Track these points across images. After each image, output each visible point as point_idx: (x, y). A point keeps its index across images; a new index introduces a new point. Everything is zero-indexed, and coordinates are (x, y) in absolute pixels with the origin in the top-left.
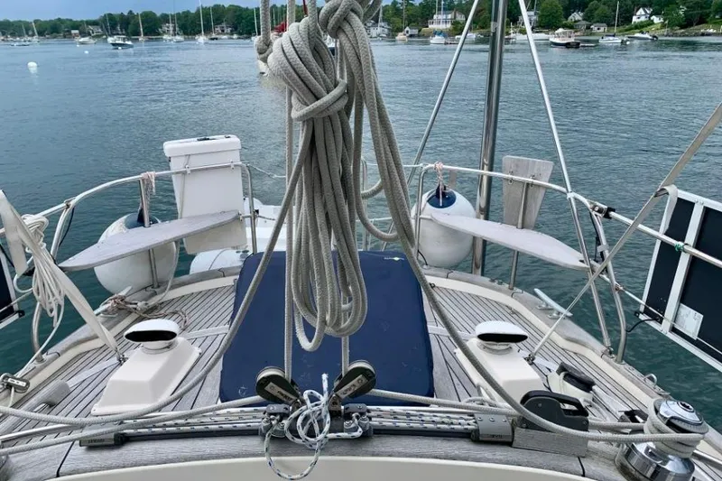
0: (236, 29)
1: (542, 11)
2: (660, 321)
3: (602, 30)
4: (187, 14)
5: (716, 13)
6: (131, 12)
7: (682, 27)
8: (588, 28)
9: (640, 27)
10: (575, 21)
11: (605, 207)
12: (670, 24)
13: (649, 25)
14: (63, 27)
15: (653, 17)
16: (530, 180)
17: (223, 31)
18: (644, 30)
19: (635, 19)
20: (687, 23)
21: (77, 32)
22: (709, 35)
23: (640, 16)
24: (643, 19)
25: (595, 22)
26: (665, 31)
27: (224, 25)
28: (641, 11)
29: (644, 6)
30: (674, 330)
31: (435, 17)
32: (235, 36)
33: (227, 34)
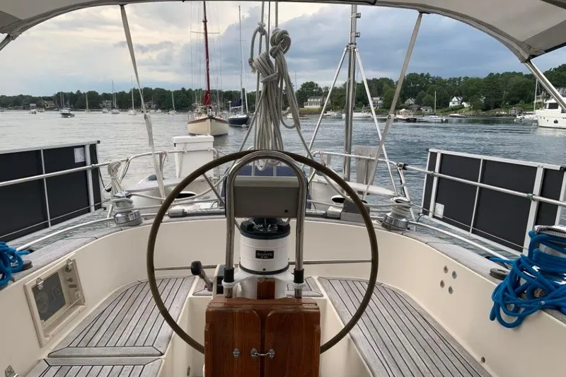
0: (160, 105)
1: (386, 97)
2: (428, 215)
3: (429, 111)
4: (122, 94)
5: (506, 101)
6: (79, 91)
7: (484, 110)
8: (419, 109)
9: (455, 109)
10: (410, 105)
11: (402, 164)
12: (475, 108)
13: (461, 108)
14: (23, 101)
15: (464, 103)
16: (369, 158)
17: (150, 107)
18: (458, 111)
19: (451, 104)
20: (487, 108)
21: (35, 105)
22: (502, 115)
23: (454, 102)
24: (456, 104)
25: (424, 105)
26: (471, 113)
27: (151, 102)
28: (455, 99)
29: (457, 96)
30: (434, 217)
31: (309, 100)
32: (159, 111)
33: (152, 109)
